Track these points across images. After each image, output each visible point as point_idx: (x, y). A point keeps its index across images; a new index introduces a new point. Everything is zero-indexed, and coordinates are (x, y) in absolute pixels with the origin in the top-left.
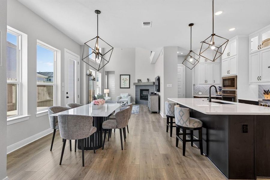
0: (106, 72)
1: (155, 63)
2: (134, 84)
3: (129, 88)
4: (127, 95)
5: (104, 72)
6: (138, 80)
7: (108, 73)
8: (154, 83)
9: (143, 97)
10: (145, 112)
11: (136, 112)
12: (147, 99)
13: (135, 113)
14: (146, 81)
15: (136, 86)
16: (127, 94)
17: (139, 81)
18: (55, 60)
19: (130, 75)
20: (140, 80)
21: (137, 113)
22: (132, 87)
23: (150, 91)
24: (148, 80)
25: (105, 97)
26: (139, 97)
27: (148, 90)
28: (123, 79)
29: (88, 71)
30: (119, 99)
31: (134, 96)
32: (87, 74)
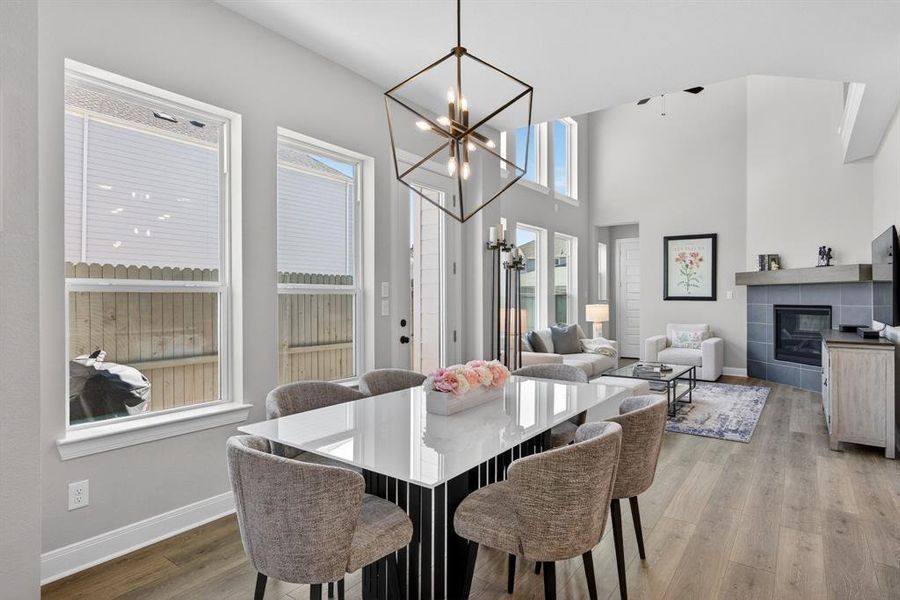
0: (600, 229)
1: (871, 158)
2: (740, 278)
3: (714, 298)
4: (699, 333)
5: (594, 229)
6: (762, 257)
7: (612, 234)
8: (866, 271)
9: (795, 349)
10: (795, 435)
11: (735, 431)
12: (816, 360)
13: (729, 435)
14: (815, 259)
15: (753, 288)
16: (701, 328)
17: (769, 261)
18: (359, 199)
19: (714, 237)
20: (775, 259)
21: (737, 437)
22: (729, 295)
23: (840, 319)
24: (826, 254)
25: (591, 337)
26: (768, 343)
27: (825, 311)
28: (681, 258)
29: (492, 229)
30: (657, 351)
31: (739, 337)
32: (487, 246)
